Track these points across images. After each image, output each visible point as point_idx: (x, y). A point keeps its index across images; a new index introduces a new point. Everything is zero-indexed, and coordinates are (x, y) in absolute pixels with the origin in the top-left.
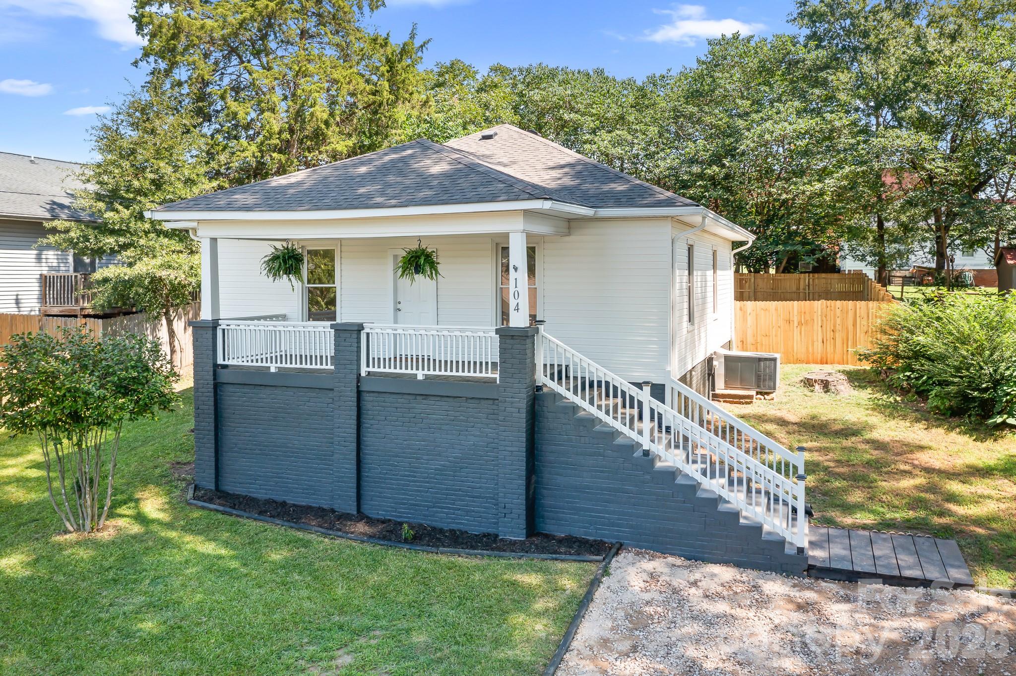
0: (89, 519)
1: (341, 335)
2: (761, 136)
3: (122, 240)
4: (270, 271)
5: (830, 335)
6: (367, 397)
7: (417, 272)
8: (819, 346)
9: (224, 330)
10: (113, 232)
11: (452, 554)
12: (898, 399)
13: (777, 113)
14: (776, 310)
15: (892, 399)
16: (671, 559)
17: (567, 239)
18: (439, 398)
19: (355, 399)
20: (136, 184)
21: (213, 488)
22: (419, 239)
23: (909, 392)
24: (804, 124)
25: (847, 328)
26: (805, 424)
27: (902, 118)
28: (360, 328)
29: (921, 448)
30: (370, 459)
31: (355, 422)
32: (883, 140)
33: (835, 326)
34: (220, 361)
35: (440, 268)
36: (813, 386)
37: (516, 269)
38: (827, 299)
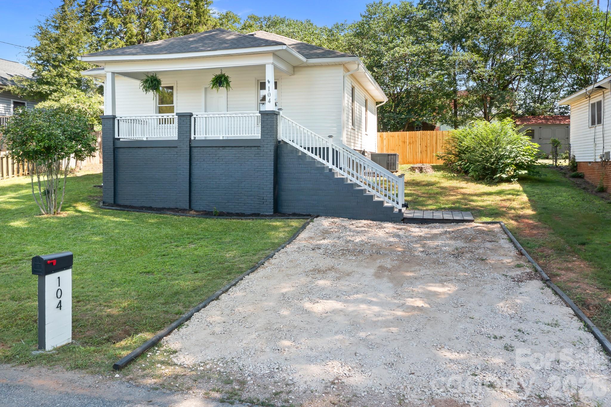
0: (53, 207)
1: (182, 119)
2: (393, 55)
3: (52, 88)
4: (144, 87)
5: (424, 148)
6: (194, 150)
7: (220, 86)
8: (419, 155)
9: (118, 120)
10: (48, 83)
11: (238, 219)
12: (455, 175)
13: (402, 43)
14: (398, 136)
15: (452, 175)
16: (341, 219)
17: (293, 77)
18: (230, 148)
19: (189, 151)
20: (60, 57)
21: (113, 203)
22: (221, 69)
23: (460, 172)
24: (416, 48)
25: (433, 145)
26: (409, 183)
27: (465, 46)
28: (191, 115)
29: (462, 188)
30: (195, 181)
31: (188, 162)
32: (455, 57)
33: (427, 144)
34: (116, 136)
35: (231, 84)
36: (415, 170)
37: (269, 82)
38: (423, 130)
